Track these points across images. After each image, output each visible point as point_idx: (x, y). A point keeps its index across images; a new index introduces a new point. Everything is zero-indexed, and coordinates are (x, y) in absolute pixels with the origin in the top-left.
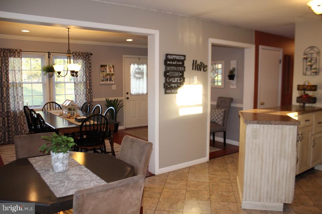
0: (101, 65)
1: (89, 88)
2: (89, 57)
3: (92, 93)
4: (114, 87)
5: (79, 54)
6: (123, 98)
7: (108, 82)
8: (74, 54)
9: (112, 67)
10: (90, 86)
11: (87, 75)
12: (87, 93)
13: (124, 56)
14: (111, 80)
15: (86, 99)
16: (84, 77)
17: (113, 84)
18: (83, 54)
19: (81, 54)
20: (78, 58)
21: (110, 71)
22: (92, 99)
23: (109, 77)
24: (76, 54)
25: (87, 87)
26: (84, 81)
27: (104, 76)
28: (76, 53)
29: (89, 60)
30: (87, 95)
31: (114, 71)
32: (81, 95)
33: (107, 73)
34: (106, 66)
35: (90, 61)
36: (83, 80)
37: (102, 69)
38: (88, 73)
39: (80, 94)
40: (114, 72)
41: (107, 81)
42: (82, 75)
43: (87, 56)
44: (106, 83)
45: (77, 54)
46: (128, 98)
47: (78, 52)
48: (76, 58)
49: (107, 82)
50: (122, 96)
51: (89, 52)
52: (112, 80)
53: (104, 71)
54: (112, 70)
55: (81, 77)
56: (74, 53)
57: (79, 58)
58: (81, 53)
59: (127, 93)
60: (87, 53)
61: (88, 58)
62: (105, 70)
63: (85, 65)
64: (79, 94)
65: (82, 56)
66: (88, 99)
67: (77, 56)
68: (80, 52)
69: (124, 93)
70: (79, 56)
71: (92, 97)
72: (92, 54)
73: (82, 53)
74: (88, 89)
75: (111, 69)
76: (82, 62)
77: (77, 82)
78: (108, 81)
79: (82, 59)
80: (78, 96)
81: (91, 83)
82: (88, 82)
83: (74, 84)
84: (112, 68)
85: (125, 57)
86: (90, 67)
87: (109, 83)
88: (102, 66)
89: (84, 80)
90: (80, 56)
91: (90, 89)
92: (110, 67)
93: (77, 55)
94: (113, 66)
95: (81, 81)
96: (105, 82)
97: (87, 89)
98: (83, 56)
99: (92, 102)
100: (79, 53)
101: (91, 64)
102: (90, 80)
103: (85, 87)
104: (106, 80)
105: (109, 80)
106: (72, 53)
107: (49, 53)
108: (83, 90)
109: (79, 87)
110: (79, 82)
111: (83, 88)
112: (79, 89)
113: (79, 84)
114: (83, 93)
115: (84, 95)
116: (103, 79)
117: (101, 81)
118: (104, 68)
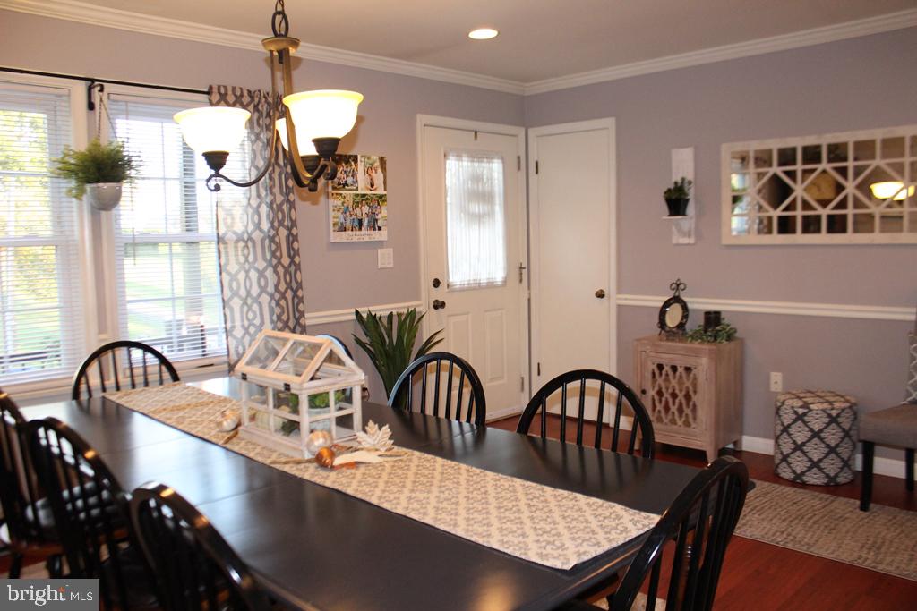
1: (286, 261)
3: (300, 286)
4: (385, 257)
6: (422, 305)
7: (365, 235)
8: (215, 97)
9: (377, 164)
10: (293, 253)
12: (282, 287)
13: (422, 119)
14: (374, 225)
15: (279, 317)
16: (264, 209)
17: (380, 244)
18: (257, 100)
19: (246, 100)
21: (372, 186)
22: (302, 314)
23: (366, 209)
24: (223, 98)
25: (279, 262)
26: (261, 230)
27: (348, 208)
28: (223, 91)
30: (283, 295)
31: (385, 183)
32: (249, 301)
33: (360, 192)
34: (355, 158)
36: (258, 226)
37: (338, 173)
39: (248, 294)
40: (385, 190)
41: (360, 229)
42: (254, 201)
44: (355, 239)
45: (231, 98)
46: (439, 305)
47: (234, 88)
49: (358, 233)
50: (416, 296)
52: (380, 224)
54: (378, 177)
55: (250, 212)
56: (215, 90)
58: (245, 93)
59: (436, 283)
62: (350, 180)
64: (243, 292)
65: (251, 108)
66: (285, 317)
69: (426, 283)
71: (302, 307)
73: (252, 95)
74: (286, 270)
75: (373, 175)
76: (253, 138)
77: (230, 237)
78: (363, 232)
80: (236, 302)
81: (295, 238)
82: (283, 232)
84: (379, 170)
85: (425, 125)
87: (367, 239)
89: (265, 226)
91: (293, 269)
92: (372, 165)
93: (227, 103)
94: (382, 160)
95: (251, 228)
96: (350, 232)
97: (280, 270)
100: (238, 93)
103: (268, 256)
104: (356, 223)
105: (366, 223)
106: (206, 90)
107: (91, 82)
108: (261, 274)
109: (242, 259)
110: (243, 233)
111: (256, 265)
112: (242, 267)
113: (241, 244)
114: (263, 290)
115: (265, 299)
116: (342, 220)
117: (337, 228)
118: (347, 167)
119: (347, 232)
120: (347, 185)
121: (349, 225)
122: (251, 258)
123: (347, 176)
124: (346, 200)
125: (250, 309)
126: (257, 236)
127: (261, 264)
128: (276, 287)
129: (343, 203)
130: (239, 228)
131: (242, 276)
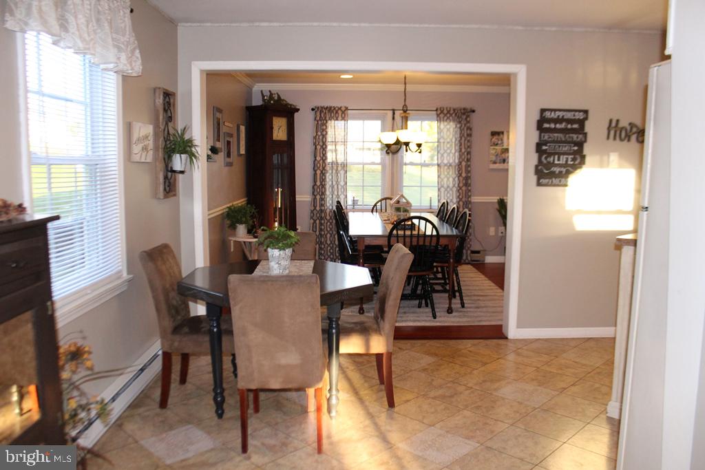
0: (492, 132)
1: (464, 175)
2: (468, 116)
3: (470, 185)
5: (448, 112)
8: (439, 112)
10: (468, 172)
11: (463, 150)
12: (461, 185)
15: (458, 197)
16: (457, 154)
18: (456, 112)
19: (452, 112)
20: (446, 118)
22: (470, 196)
24: (442, 112)
25: (461, 175)
27: (498, 154)
28: (442, 109)
29: (468, 122)
30: (461, 188)
32: (448, 189)
33: (504, 147)
34: (503, 133)
35: (468, 125)
36: (455, 162)
37: (493, 140)
38: (465, 148)
39: (448, 187)
41: (503, 162)
42: (453, 151)
43: (464, 114)
44: (501, 167)
45: (445, 112)
47: (446, 108)
48: (443, 118)
49: (503, 165)
51: (468, 106)
53: (497, 144)
55: (451, 155)
56: (439, 109)
57: (448, 118)
58: (452, 109)
60: (464, 109)
61: (466, 119)
62: (500, 142)
63: (458, 132)
64: (446, 186)
65: (454, 115)
66: (461, 197)
67: (445, 115)
68: (450, 108)
70: (448, 115)
71: (469, 194)
72: (474, 111)
73: (454, 110)
74: (464, 178)
76: (454, 126)
77: (442, 165)
79: (454, 121)
80: (442, 190)
81: (469, 166)
82: (464, 164)
83: (436, 167)
86: (470, 135)
88: (494, 134)
89: (457, 161)
90: (451, 115)
91: (467, 178)
95: (451, 161)
96: (499, 165)
97: (461, 178)
98: (456, 114)
99: (470, 202)
100: (448, 110)
101: (471, 129)
102: (468, 160)
103: (457, 173)
104: (502, 160)
106: (435, 110)
107: (394, 110)
108: (454, 179)
109: (446, 173)
110: (448, 163)
111: (452, 176)
112: (446, 176)
113: (446, 167)
114: (454, 186)
115: (455, 189)
116: (495, 159)
117: (492, 162)
118: (498, 137)
119: (497, 164)
121: (498, 161)
122: (451, 173)
123: (498, 141)
124: (497, 151)
125: (448, 192)
126: (453, 164)
127: (454, 176)
128: (458, 185)
130: (445, 162)
131: (446, 180)
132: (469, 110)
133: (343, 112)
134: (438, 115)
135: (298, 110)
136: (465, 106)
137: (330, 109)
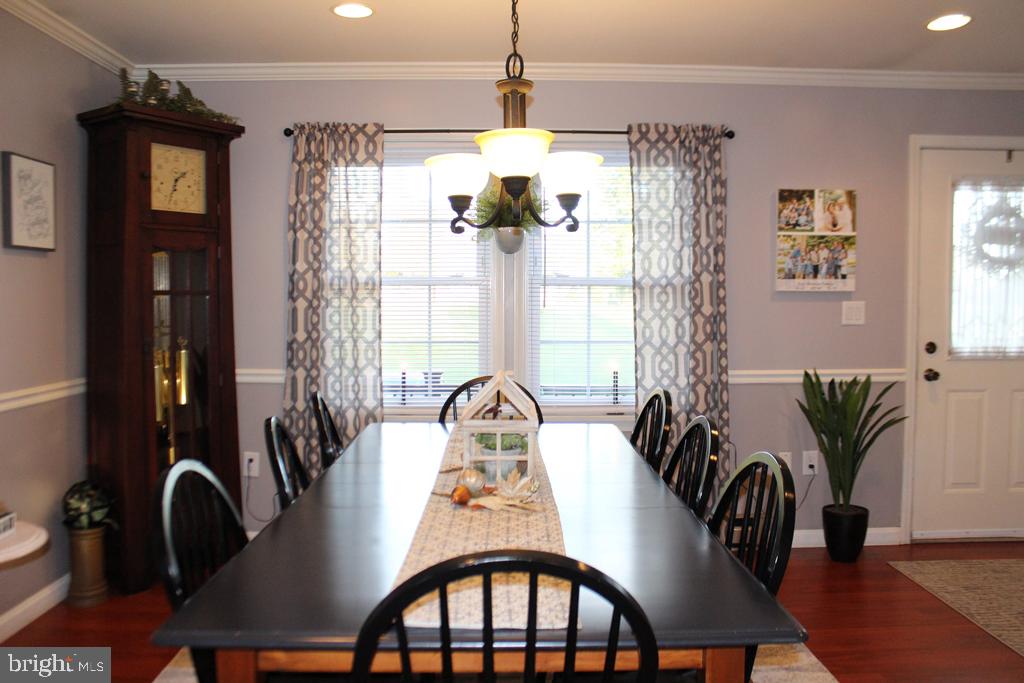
0: (782, 192)
1: (707, 309)
2: (717, 148)
3: (724, 338)
4: (854, 313)
5: (662, 136)
6: (907, 374)
7: (822, 283)
8: (635, 136)
9: (843, 199)
10: (717, 301)
11: (704, 241)
12: (700, 338)
13: (916, 141)
14: (835, 271)
15: (693, 371)
16: (687, 252)
17: (846, 296)
18: (683, 135)
19: (670, 136)
20: (654, 153)
21: (835, 225)
22: (725, 370)
23: (824, 253)
24: (644, 136)
25: (698, 310)
26: (682, 275)
27: (798, 251)
28: (644, 129)
29: (717, 164)
30: (699, 347)
31: (854, 221)
32: (665, 350)
33: (816, 233)
34: (811, 194)
35: (717, 171)
36: (679, 271)
37: (785, 212)
38: (708, 234)
39: (664, 343)
40: (854, 230)
41: (815, 276)
42: (677, 244)
43: (705, 141)
44: (808, 288)
45: (653, 136)
46: (932, 376)
47: (657, 125)
48: (648, 152)
49: (812, 281)
50: (897, 360)
51: (716, 122)
52: (844, 271)
53: (797, 224)
54: (844, 215)
55: (671, 255)
56: (635, 129)
57: (661, 153)
58: (671, 129)
59: (931, 348)
60: (704, 128)
61: (711, 154)
62: (803, 219)
63: (690, 189)
64: (656, 341)
65: (676, 145)
66: (700, 371)
67: (653, 145)
68: (666, 126)
69: (913, 347)
70: (661, 145)
71: (724, 362)
72: (730, 135)
73: (677, 130)
74: (707, 320)
75: (837, 212)
76: (679, 176)
77: (647, 282)
78: (820, 280)
79: (676, 164)
80: (648, 351)
81: (721, 285)
82: (706, 278)
83: (628, 294)
84: (846, 207)
85: (922, 148)
86: (720, 200)
87: (825, 289)
88: (786, 196)
89: (687, 271)
90: (669, 144)
91: (717, 318)
92: (836, 200)
93: (648, 141)
94: (851, 196)
95: (671, 272)
96: (801, 281)
97: (700, 320)
98: (682, 143)
99: (726, 385)
100: (662, 130)
101: (723, 184)
102: (719, 269)
103: (688, 303)
104: (810, 269)
105: (823, 270)
106: (626, 130)
108: (679, 323)
109: (657, 305)
110: (661, 278)
111: (675, 313)
112: (658, 314)
113: (657, 290)
114: (679, 339)
115: (682, 350)
116: (791, 266)
117: (782, 275)
118: (799, 205)
119: (797, 281)
120: (799, 225)
121: (799, 271)
122: (670, 305)
123: (799, 215)
124: (796, 243)
125: (664, 358)
126: (677, 281)
127: (680, 312)
128: (693, 337)
129: (793, 246)
130: (656, 273)
131: (656, 323)
132: (718, 131)
133: (371, 139)
134: (632, 146)
135: (239, 131)
136: (704, 123)
137: (333, 130)
